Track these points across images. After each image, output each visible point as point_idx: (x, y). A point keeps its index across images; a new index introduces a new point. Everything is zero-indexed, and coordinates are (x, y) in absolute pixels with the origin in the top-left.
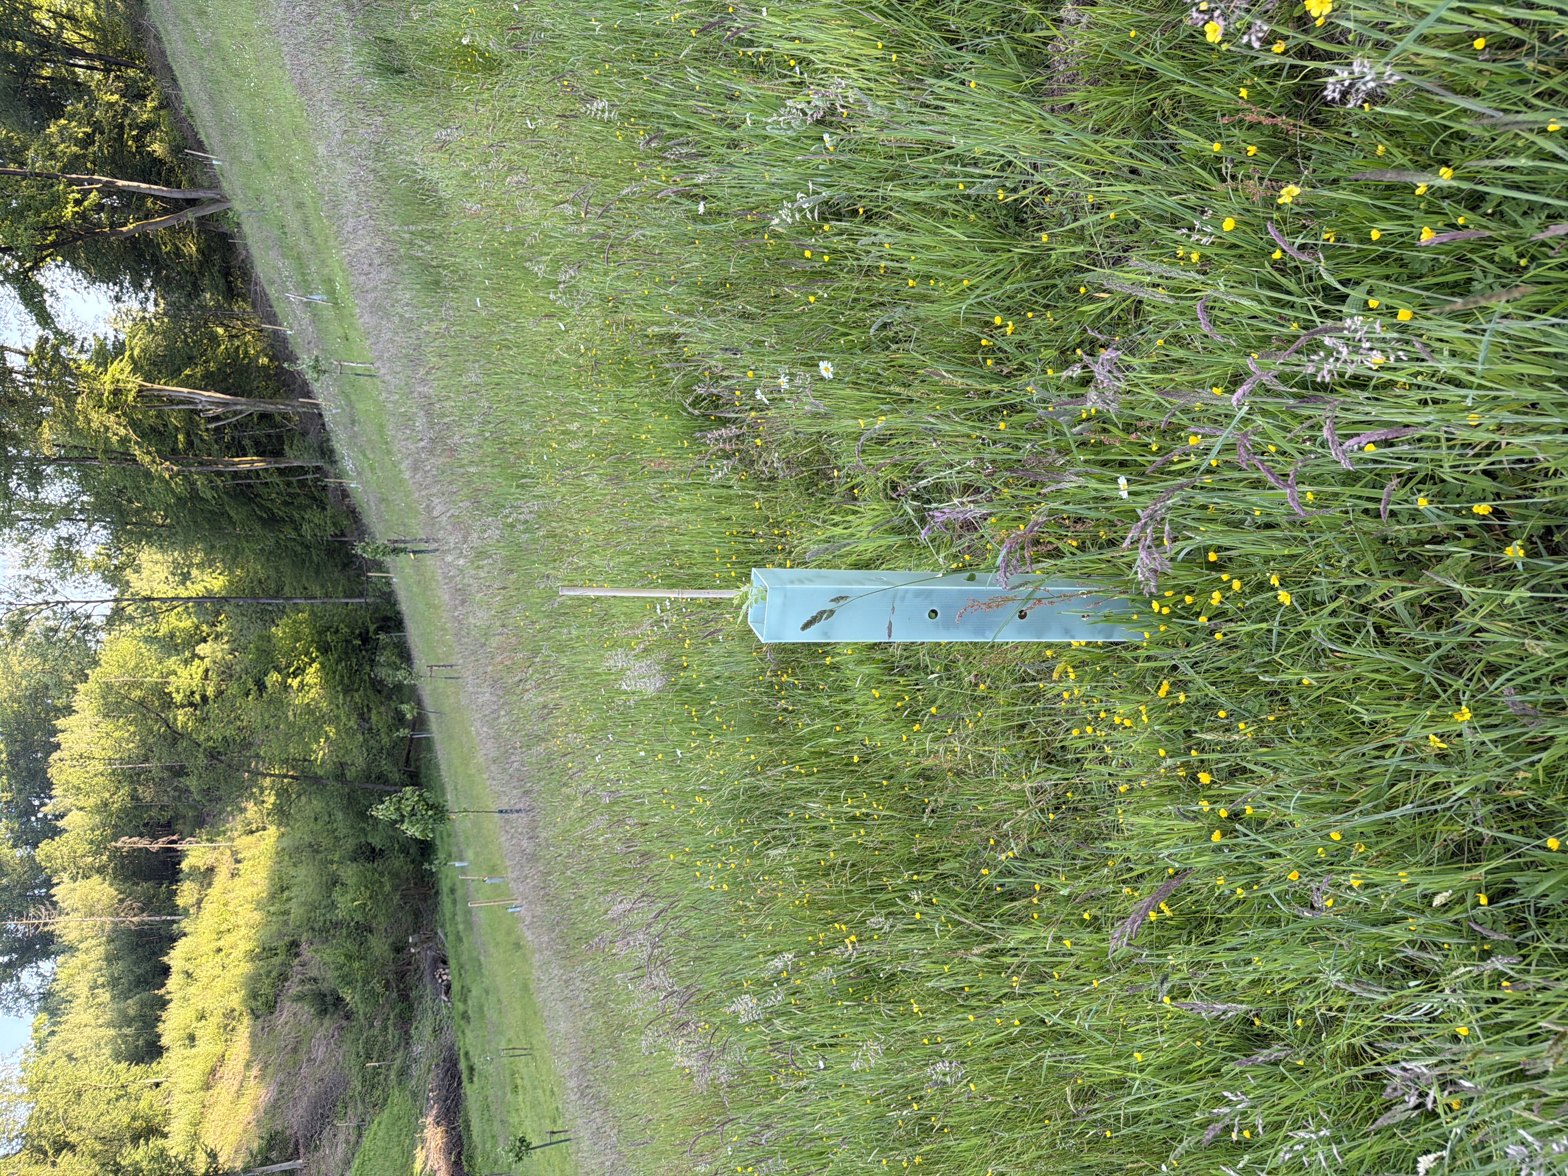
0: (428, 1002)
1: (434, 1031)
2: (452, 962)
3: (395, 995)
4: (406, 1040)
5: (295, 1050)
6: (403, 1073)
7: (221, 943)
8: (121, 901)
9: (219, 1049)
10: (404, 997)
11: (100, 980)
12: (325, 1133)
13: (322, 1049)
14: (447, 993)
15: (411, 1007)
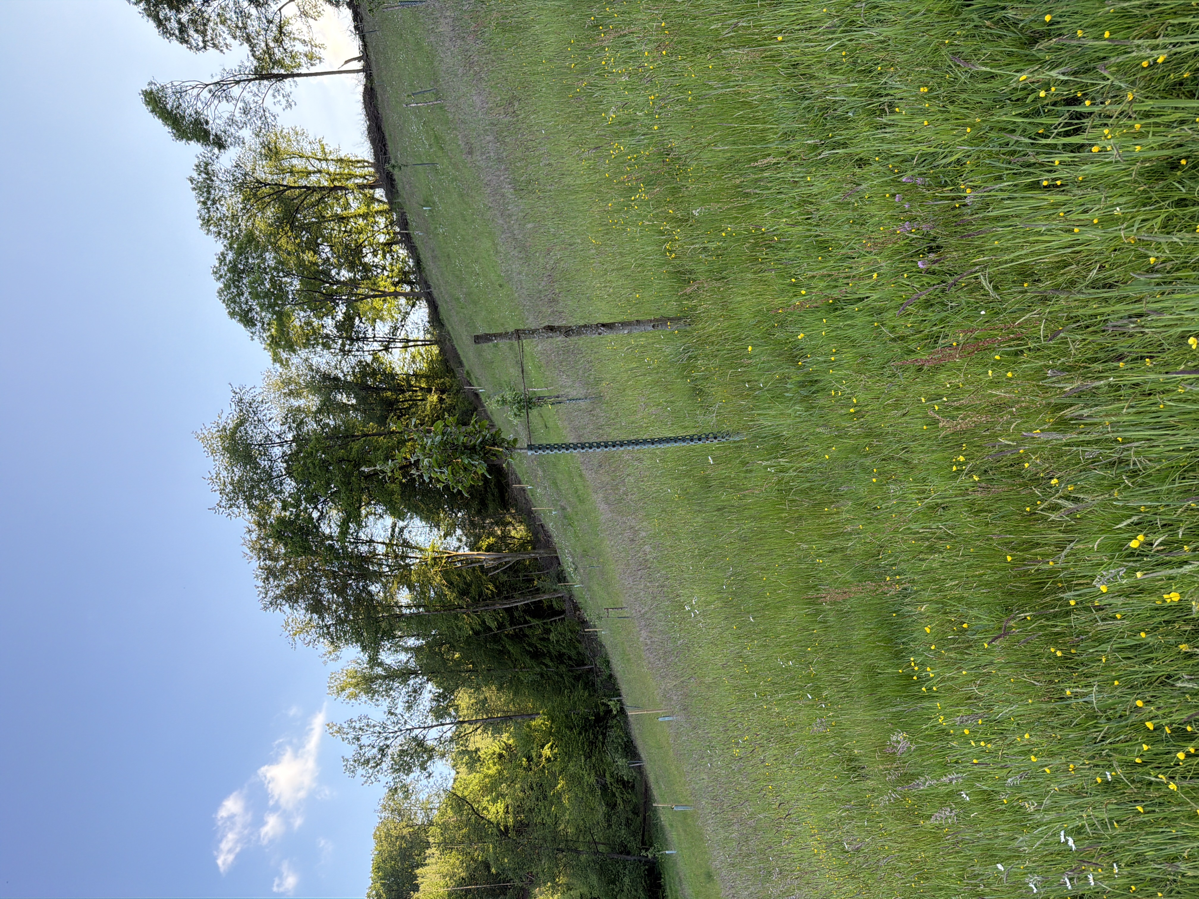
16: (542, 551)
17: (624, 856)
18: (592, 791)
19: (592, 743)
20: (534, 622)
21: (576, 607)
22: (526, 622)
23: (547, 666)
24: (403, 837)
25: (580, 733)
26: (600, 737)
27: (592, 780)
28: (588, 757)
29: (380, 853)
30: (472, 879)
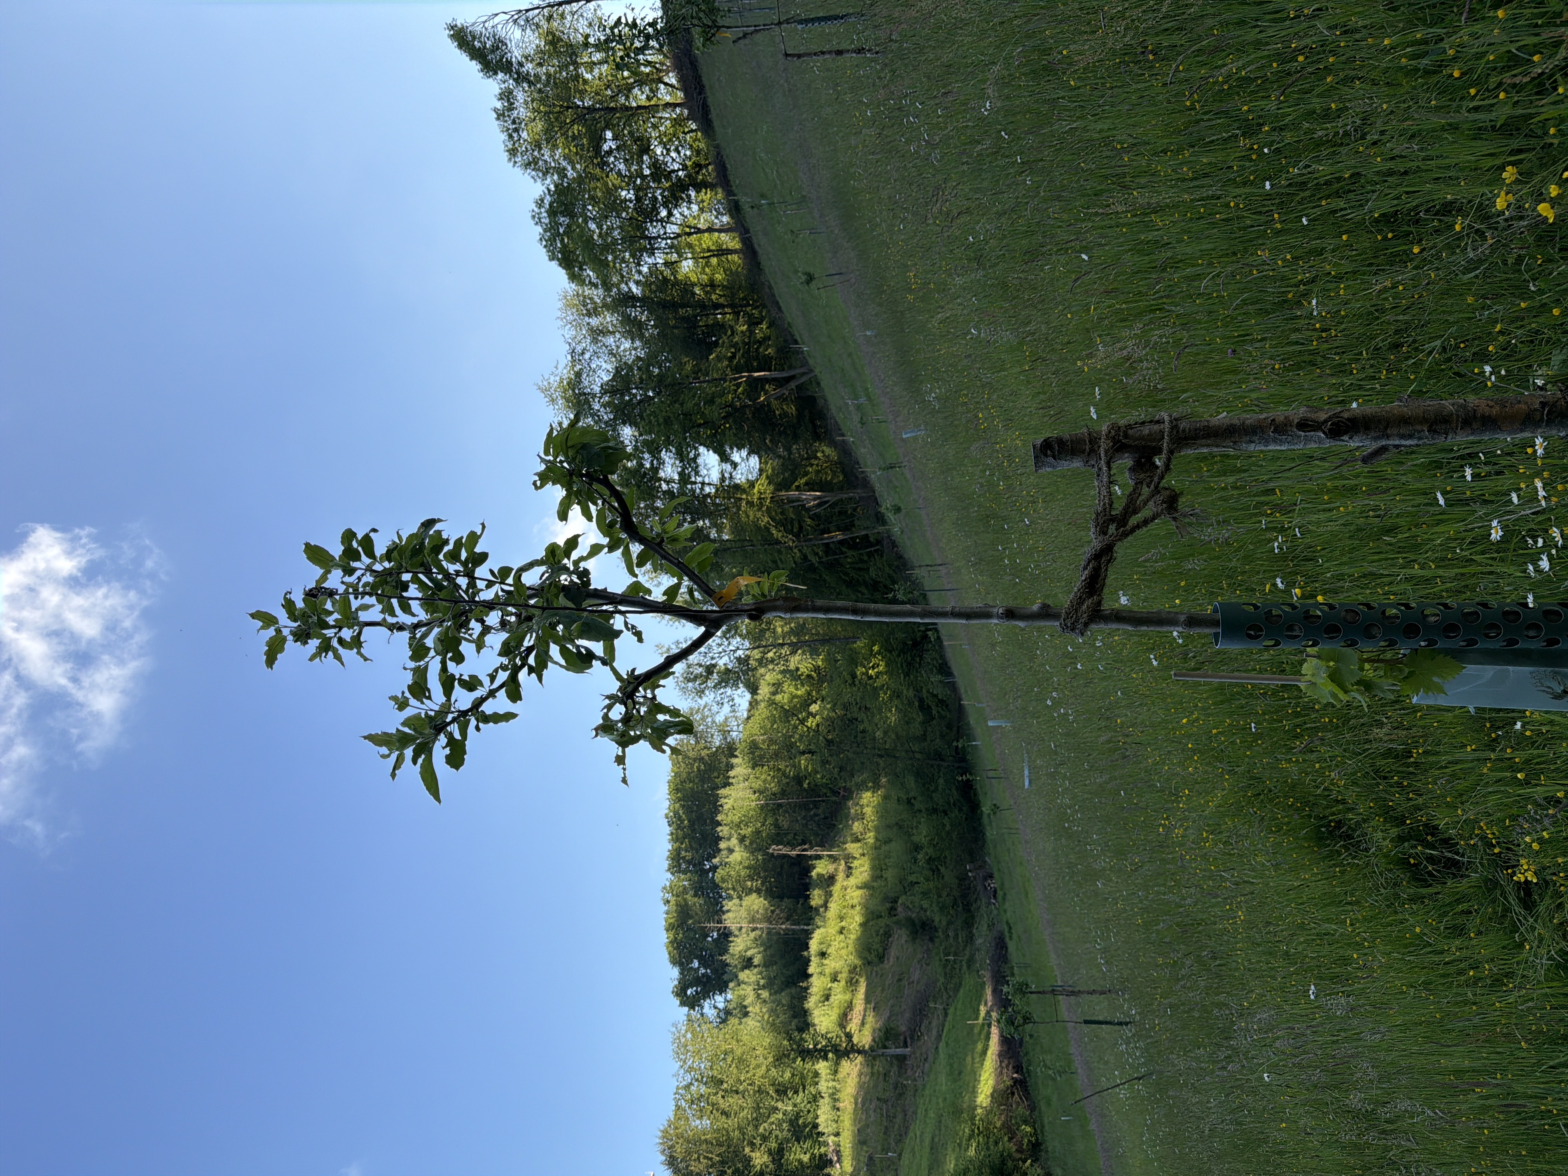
0: (983, 909)
1: (989, 926)
2: (996, 875)
3: (960, 909)
4: (970, 938)
5: (900, 980)
6: (970, 962)
7: (843, 924)
8: (773, 912)
9: (848, 997)
10: (967, 909)
11: (762, 982)
12: (923, 1027)
13: (918, 972)
14: (995, 897)
15: (973, 917)
16: (859, 491)
17: (937, 763)
18: (910, 704)
19: (909, 664)
20: (850, 553)
21: (894, 544)
22: (842, 553)
23: (863, 594)
24: (701, 759)
25: (899, 656)
26: (918, 659)
27: (911, 693)
28: (907, 675)
29: (677, 775)
30: (783, 793)
